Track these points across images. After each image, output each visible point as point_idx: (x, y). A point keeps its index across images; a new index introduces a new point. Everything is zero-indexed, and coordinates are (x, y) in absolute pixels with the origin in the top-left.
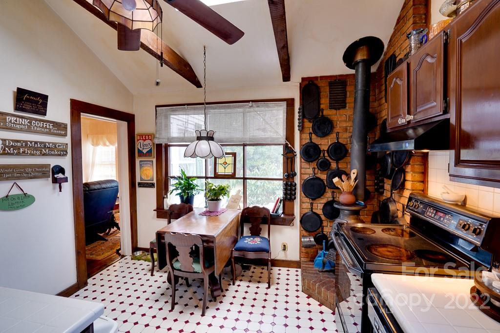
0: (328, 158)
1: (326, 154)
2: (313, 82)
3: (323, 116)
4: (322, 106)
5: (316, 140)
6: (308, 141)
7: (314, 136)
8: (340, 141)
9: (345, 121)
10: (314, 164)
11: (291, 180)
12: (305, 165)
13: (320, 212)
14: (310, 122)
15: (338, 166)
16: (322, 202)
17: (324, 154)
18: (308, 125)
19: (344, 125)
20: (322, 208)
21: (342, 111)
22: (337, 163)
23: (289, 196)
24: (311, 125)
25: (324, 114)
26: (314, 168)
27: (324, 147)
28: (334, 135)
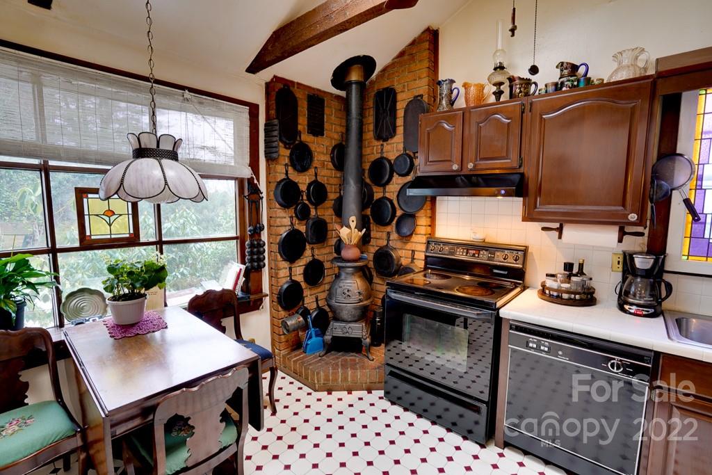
0: (307, 202)
1: (305, 198)
2: (289, 87)
3: (301, 141)
4: (300, 127)
5: (294, 176)
6: (283, 176)
7: (290, 169)
8: (319, 179)
9: (323, 153)
10: (291, 211)
11: (257, 237)
12: (280, 212)
13: (299, 278)
14: (285, 148)
15: (316, 213)
16: (301, 264)
17: (302, 197)
18: (285, 153)
19: (323, 158)
20: (302, 271)
21: (320, 138)
22: (316, 209)
23: (256, 264)
24: (288, 152)
25: (302, 139)
26: (291, 217)
27: (303, 188)
28: (312, 171)
